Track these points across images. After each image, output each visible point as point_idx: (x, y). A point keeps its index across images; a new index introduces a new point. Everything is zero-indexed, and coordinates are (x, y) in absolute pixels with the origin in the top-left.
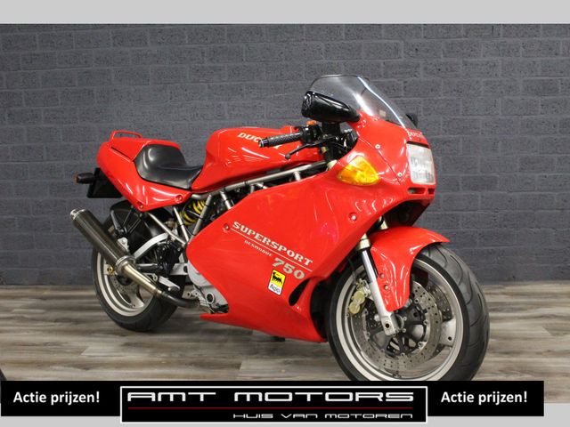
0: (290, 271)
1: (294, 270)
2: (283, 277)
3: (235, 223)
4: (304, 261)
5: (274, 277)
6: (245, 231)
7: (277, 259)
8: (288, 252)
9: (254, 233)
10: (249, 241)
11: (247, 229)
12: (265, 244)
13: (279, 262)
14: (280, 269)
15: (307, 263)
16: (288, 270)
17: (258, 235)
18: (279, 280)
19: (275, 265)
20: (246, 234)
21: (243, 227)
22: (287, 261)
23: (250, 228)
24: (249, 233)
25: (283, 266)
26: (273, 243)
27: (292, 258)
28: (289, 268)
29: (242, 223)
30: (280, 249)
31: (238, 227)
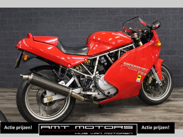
0: (143, 74)
1: (143, 73)
2: (140, 76)
3: (124, 63)
4: (146, 70)
5: (138, 77)
6: (128, 65)
7: (139, 71)
8: (142, 68)
9: (131, 65)
10: (129, 67)
11: (129, 64)
12: (135, 68)
15: (147, 70)
16: (142, 74)
17: (132, 65)
18: (139, 77)
19: (138, 73)
20: (128, 66)
21: (127, 63)
22: (141, 71)
24: (129, 65)
25: (140, 73)
26: (137, 67)
27: (143, 70)
28: (142, 73)
30: (139, 68)
31: (125, 64)
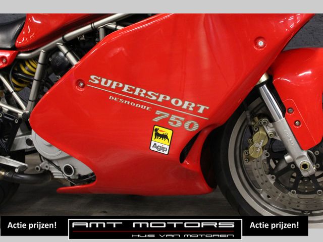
0: (179, 124)
1: (183, 123)
2: (169, 133)
3: (92, 77)
4: (196, 109)
5: (157, 135)
6: (108, 85)
7: (158, 112)
8: (173, 101)
9: (121, 85)
10: (115, 96)
11: (110, 82)
12: (138, 97)
13: (160, 115)
14: (164, 123)
15: (201, 111)
16: (175, 123)
17: (127, 87)
18: (165, 137)
19: (156, 120)
20: (109, 88)
21: (104, 80)
22: (171, 113)
23: (113, 80)
24: (113, 87)
25: (168, 119)
26: (150, 93)
27: (180, 108)
28: (176, 121)
29: (101, 75)
30: (160, 100)
31: (97, 82)
